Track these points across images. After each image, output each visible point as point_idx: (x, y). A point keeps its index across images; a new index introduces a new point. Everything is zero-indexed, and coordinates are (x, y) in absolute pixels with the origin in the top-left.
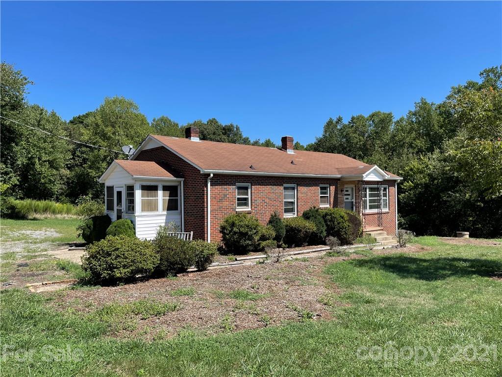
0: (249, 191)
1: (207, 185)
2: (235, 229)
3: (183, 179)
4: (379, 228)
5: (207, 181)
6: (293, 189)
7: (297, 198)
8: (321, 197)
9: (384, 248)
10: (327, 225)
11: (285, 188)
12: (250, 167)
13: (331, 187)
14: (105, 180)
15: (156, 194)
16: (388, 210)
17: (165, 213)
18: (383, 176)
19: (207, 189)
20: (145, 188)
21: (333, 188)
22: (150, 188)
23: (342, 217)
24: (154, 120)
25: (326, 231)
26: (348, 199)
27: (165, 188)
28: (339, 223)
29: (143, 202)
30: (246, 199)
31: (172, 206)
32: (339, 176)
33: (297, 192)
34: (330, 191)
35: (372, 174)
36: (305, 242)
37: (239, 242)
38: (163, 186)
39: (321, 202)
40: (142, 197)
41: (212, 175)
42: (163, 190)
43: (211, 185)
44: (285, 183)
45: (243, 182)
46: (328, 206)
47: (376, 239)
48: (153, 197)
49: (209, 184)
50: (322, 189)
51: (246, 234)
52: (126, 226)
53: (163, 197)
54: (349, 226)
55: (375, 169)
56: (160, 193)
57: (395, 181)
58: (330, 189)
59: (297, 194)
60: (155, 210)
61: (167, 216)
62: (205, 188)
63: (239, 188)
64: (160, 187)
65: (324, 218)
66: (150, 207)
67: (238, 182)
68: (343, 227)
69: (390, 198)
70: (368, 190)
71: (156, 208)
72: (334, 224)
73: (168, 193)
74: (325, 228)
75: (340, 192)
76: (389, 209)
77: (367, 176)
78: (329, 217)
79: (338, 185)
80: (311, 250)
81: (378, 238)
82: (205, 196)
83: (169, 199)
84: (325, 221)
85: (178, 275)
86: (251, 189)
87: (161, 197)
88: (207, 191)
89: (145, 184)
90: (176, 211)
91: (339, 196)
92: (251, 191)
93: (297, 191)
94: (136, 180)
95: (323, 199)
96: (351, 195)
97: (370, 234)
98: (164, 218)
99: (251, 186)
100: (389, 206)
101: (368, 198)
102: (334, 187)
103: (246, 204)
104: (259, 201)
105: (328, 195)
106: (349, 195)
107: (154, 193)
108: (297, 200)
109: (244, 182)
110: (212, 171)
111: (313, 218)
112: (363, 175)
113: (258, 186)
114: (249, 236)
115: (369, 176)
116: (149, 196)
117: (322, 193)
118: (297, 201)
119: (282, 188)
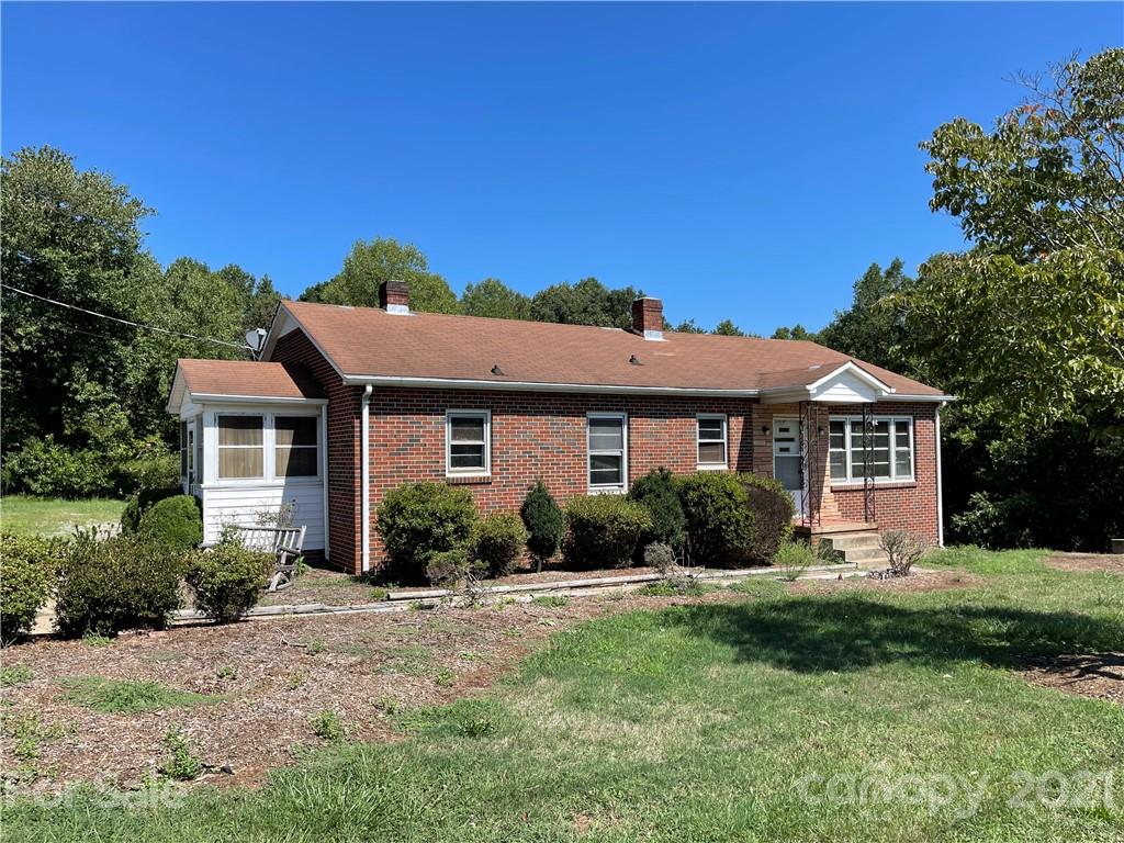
0: (487, 428)
1: (361, 413)
2: (401, 522)
3: (326, 401)
4: (866, 526)
5: (361, 405)
6: (619, 423)
7: (629, 448)
8: (701, 444)
9: (840, 578)
10: (688, 515)
11: (594, 423)
12: (493, 371)
13: (732, 419)
14: (180, 407)
15: (258, 435)
16: (913, 480)
17: (282, 481)
18: (876, 390)
19: (361, 423)
20: (225, 422)
21: (737, 424)
22: (241, 423)
23: (730, 496)
24: (469, 289)
25: (685, 528)
26: (787, 450)
27: (281, 423)
28: (718, 510)
29: (222, 454)
30: (480, 449)
31: (299, 465)
32: (752, 391)
33: (629, 432)
34: (728, 429)
35: (840, 385)
36: (624, 555)
37: (411, 554)
38: (277, 418)
39: (702, 458)
40: (220, 443)
41: (369, 389)
42: (277, 428)
43: (370, 414)
44: (591, 409)
45: (464, 407)
46: (725, 467)
47: (842, 554)
48: (249, 444)
49: (366, 411)
50: (703, 423)
51: (427, 532)
52: (180, 511)
53: (277, 443)
54: (747, 517)
55: (847, 371)
56: (269, 434)
57: (936, 404)
58: (728, 425)
59: (629, 436)
60: (255, 475)
61: (287, 487)
62: (357, 422)
63: (456, 422)
64: (269, 419)
65: (681, 498)
66: (241, 467)
67: (451, 407)
68: (729, 519)
69: (918, 447)
70: (848, 429)
71: (258, 471)
72: (704, 510)
73: (288, 434)
74: (683, 520)
75: (761, 433)
76: (916, 478)
77: (821, 389)
78: (692, 495)
79: (754, 416)
80: (627, 578)
81: (849, 551)
82: (357, 439)
83: (292, 449)
84: (685, 505)
85: (120, 633)
86: (492, 424)
87: (272, 445)
88: (361, 427)
89: (228, 412)
90: (313, 478)
91: (755, 443)
92: (492, 428)
93: (629, 428)
94: (205, 403)
95: (707, 451)
96: (797, 439)
97: (830, 541)
98: (280, 493)
99: (492, 415)
100: (916, 469)
101: (849, 449)
102: (741, 419)
103: (479, 462)
104: (515, 453)
105: (725, 441)
106: (792, 440)
107: (252, 436)
108: (629, 451)
109: (470, 407)
110: (369, 380)
111: (652, 495)
112: (808, 387)
113: (510, 417)
114: (436, 540)
115: (831, 391)
116: (240, 440)
117: (702, 435)
118: (629, 455)
119: (582, 421)
